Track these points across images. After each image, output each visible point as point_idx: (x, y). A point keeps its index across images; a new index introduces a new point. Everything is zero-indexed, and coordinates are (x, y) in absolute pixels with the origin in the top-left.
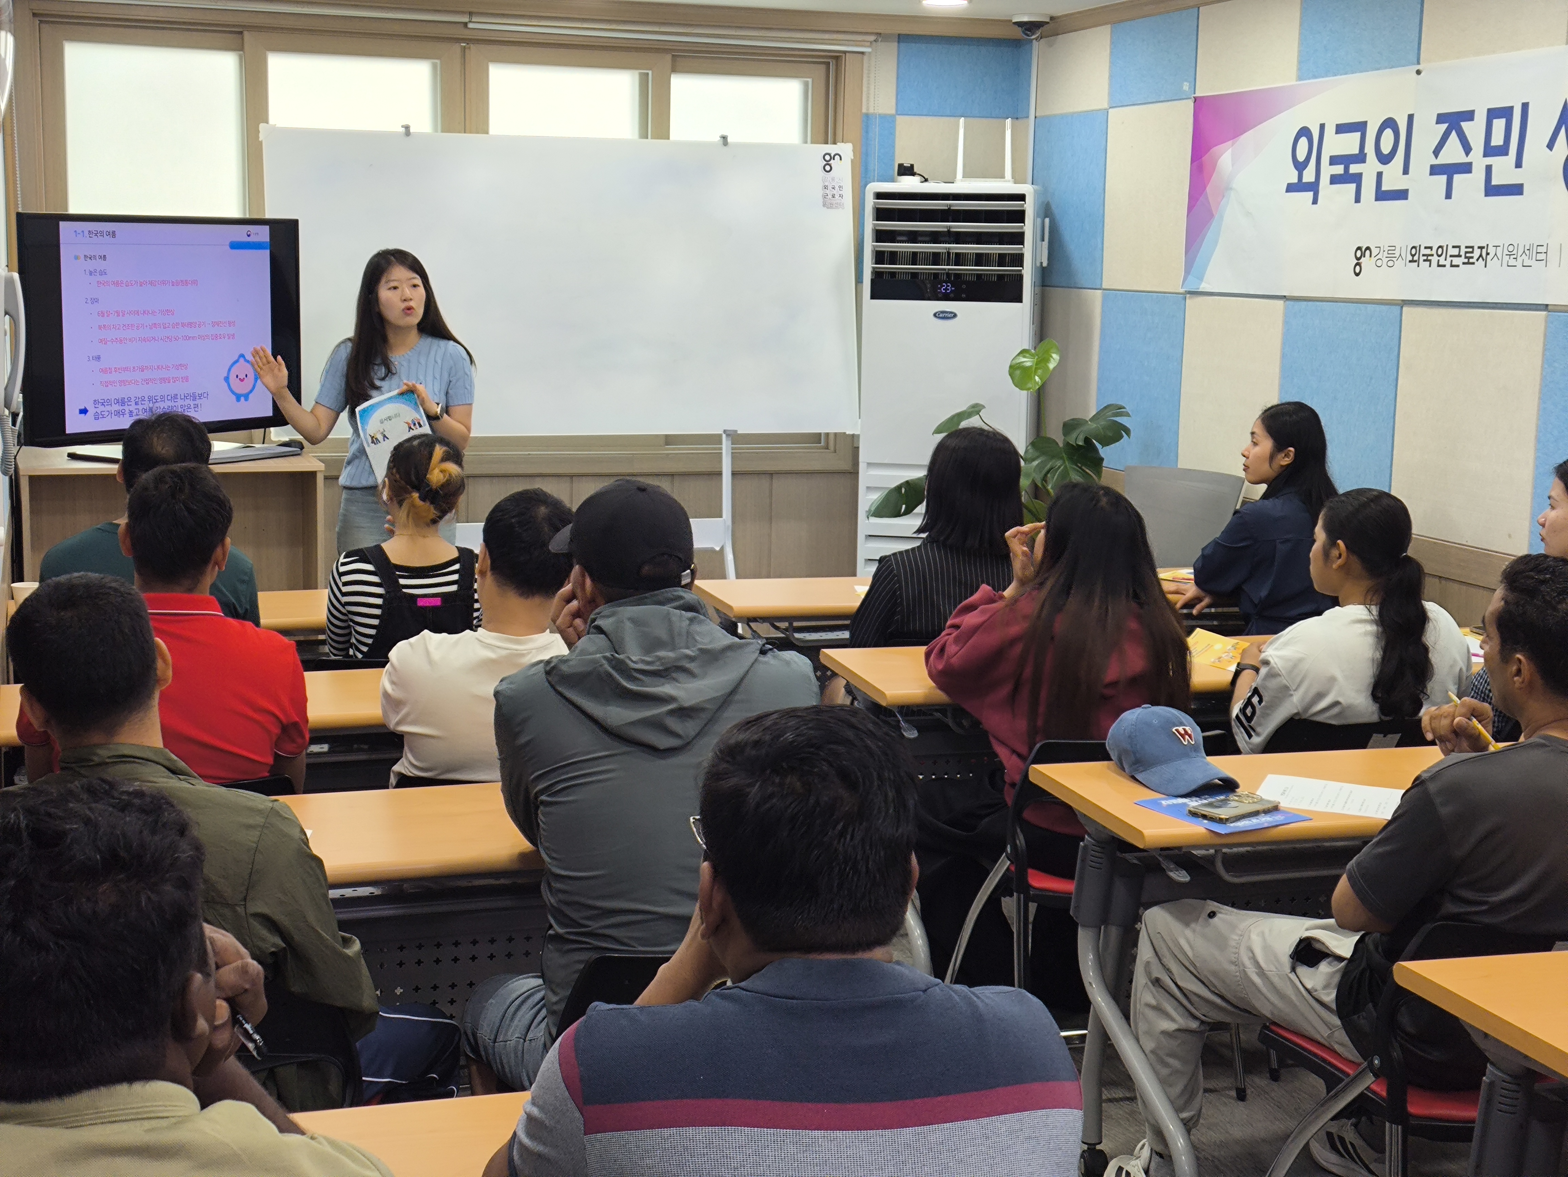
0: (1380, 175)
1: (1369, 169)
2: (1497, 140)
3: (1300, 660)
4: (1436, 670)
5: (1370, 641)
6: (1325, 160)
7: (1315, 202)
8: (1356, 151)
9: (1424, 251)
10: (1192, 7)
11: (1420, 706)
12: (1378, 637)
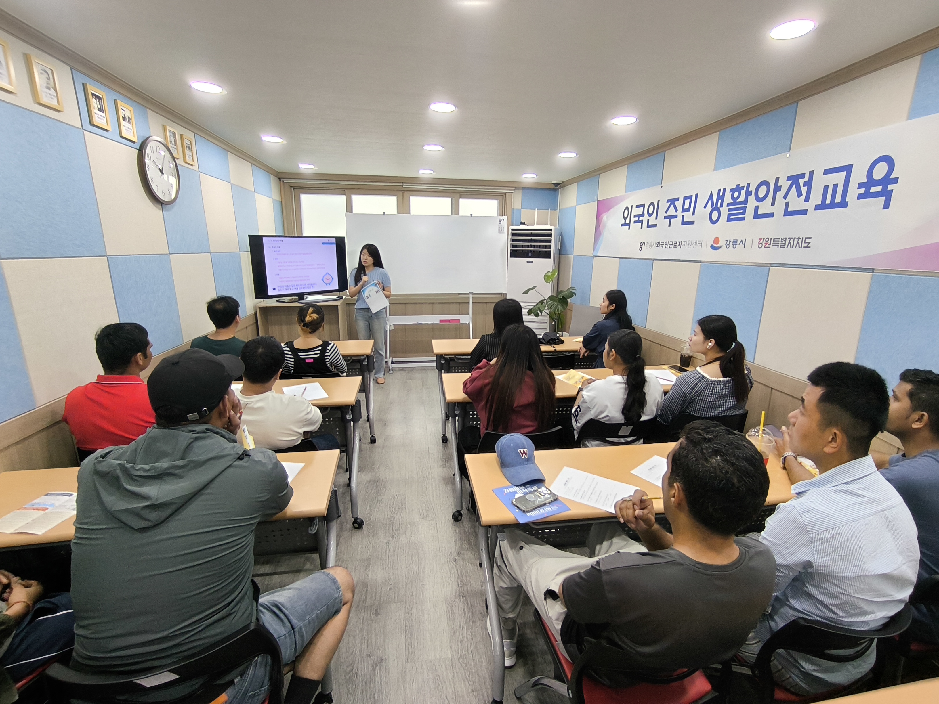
0: (648, 220)
1: (645, 219)
2: (687, 206)
3: (595, 397)
4: (647, 404)
5: (623, 391)
6: (632, 216)
7: (629, 229)
8: (642, 213)
9: (661, 243)
10: (597, 175)
11: (641, 417)
12: (626, 389)
